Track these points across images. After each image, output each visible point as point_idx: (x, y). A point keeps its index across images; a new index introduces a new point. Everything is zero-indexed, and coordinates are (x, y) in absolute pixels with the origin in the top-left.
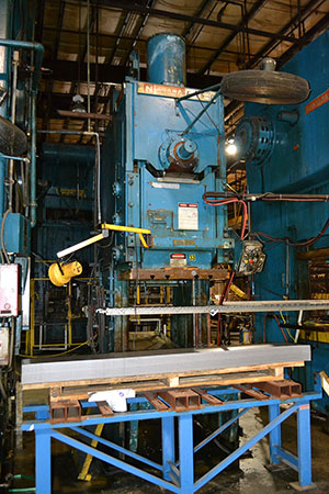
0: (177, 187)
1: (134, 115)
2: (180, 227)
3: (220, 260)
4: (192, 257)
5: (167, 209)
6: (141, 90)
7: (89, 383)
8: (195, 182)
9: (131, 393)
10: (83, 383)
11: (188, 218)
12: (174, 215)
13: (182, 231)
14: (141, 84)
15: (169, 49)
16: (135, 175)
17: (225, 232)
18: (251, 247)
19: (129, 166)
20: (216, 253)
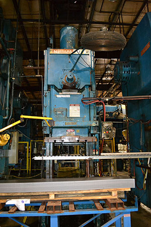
0: (69, 96)
1: (48, 64)
2: (71, 116)
3: (92, 132)
4: (78, 130)
5: (64, 108)
6: (51, 52)
7: (7, 195)
8: (79, 94)
9: (28, 201)
10: (3, 195)
11: (75, 112)
12: (67, 110)
13: (72, 118)
14: (52, 50)
15: (68, 33)
16: (48, 92)
17: (94, 117)
18: (106, 124)
19: (46, 88)
20: (89, 128)
